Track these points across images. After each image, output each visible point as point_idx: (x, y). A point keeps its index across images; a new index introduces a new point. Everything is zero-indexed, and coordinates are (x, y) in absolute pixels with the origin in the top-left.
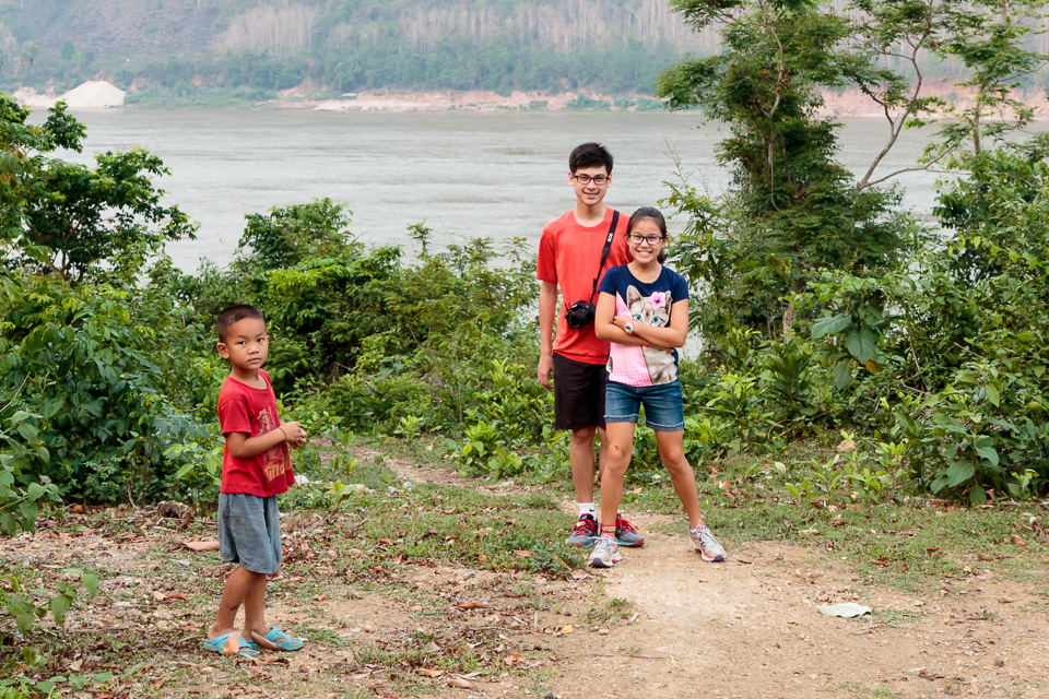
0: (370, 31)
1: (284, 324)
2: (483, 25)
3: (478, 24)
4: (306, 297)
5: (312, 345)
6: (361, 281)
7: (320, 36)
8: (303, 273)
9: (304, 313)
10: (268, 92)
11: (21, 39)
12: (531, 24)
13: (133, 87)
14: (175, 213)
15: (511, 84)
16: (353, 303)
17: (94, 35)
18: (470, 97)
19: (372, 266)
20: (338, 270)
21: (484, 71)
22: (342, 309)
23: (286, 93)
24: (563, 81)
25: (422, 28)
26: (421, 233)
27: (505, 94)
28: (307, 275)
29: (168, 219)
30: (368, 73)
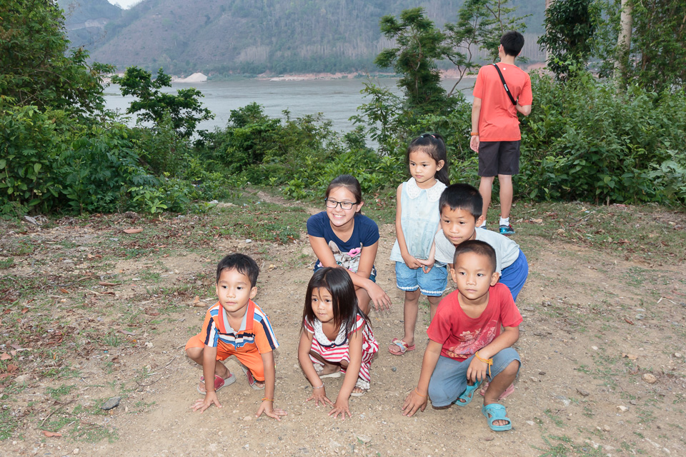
0: (288, 53)
1: (239, 148)
2: (325, 50)
3: (324, 50)
4: (246, 137)
5: (249, 155)
6: (266, 131)
7: (271, 55)
8: (246, 129)
9: (247, 143)
10: (255, 75)
11: (172, 60)
12: (342, 50)
13: (210, 75)
14: (206, 110)
15: (335, 70)
16: (264, 139)
17: (196, 57)
18: (322, 75)
19: (271, 126)
20: (258, 127)
21: (326, 66)
22: (260, 141)
23: (260, 75)
24: (353, 69)
25: (305, 52)
26: (287, 113)
27: (334, 74)
28: (247, 130)
29: (204, 113)
30: (287, 68)
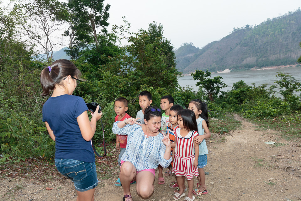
1: (235, 98)
2: (282, 56)
5: (238, 100)
10: (250, 69)
12: (290, 55)
13: (231, 70)
15: (286, 64)
17: (226, 63)
20: (242, 90)
21: (282, 63)
24: (295, 63)
26: (254, 84)
28: (238, 91)
29: (223, 85)
30: (264, 65)
